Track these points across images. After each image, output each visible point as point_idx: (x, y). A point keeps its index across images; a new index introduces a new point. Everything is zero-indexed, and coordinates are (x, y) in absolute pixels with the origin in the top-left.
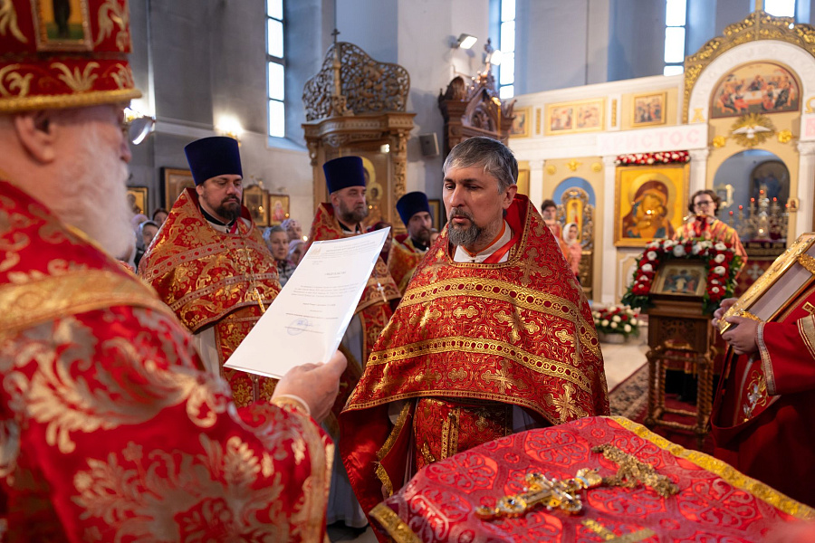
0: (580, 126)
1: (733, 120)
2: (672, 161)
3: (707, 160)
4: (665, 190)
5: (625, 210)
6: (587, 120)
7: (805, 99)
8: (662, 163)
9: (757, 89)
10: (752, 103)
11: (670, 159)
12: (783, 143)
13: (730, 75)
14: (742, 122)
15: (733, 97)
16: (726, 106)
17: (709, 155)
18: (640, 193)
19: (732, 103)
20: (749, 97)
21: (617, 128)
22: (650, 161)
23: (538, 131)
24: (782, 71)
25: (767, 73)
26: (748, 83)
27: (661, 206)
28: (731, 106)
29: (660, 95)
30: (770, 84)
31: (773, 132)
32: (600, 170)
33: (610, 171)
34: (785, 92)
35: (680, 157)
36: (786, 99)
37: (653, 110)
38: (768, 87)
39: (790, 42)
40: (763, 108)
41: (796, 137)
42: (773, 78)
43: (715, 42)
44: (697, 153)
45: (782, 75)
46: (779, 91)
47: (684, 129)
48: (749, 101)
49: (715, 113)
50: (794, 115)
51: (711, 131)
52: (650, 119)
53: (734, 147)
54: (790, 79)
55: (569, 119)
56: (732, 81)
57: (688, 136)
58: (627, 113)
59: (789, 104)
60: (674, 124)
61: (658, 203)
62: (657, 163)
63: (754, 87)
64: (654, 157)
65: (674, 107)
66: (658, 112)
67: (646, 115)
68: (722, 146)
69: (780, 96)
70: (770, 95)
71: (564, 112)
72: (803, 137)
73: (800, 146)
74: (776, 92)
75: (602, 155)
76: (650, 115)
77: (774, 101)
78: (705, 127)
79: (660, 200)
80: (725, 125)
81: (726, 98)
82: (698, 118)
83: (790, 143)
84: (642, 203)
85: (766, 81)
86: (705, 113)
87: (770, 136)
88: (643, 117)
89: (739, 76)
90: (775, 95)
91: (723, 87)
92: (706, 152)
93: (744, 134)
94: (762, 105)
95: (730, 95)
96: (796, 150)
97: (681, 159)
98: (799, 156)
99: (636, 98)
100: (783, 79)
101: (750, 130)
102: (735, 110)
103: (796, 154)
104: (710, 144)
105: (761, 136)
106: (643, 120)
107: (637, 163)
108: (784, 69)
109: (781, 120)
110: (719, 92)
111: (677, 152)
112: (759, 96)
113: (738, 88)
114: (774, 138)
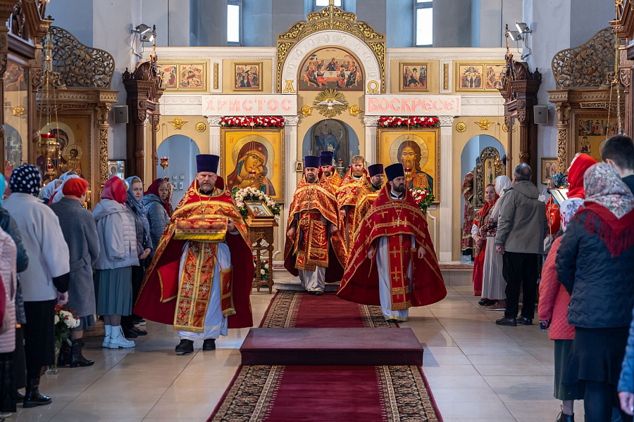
0: (184, 85)
1: (316, 93)
2: (270, 125)
3: (297, 126)
4: (264, 150)
6: (190, 80)
7: (367, 82)
8: (263, 126)
11: (269, 123)
12: (354, 115)
13: (313, 55)
14: (322, 97)
15: (316, 73)
16: (310, 80)
17: (299, 122)
18: (243, 152)
19: (315, 78)
20: (327, 75)
21: (219, 91)
22: (252, 124)
24: (351, 58)
25: (340, 57)
26: (326, 64)
27: (261, 165)
28: (314, 81)
29: (258, 64)
30: (342, 66)
31: (346, 107)
32: (203, 129)
33: (215, 132)
34: (353, 74)
35: (277, 122)
36: (354, 79)
37: (251, 77)
38: (341, 69)
39: (355, 34)
40: (338, 85)
41: (362, 112)
42: (344, 62)
43: (301, 25)
44: (289, 119)
45: (348, 59)
46: (349, 73)
47: (279, 98)
49: (302, 86)
50: (361, 94)
51: (299, 100)
52: (249, 85)
53: (317, 117)
54: (356, 64)
55: (172, 76)
56: (315, 60)
57: (283, 104)
58: (227, 77)
59: (356, 84)
60: (270, 93)
61: (259, 163)
62: (258, 126)
63: (331, 67)
64: (255, 120)
65: (269, 77)
66: (255, 79)
67: (245, 81)
68: (309, 115)
69: (349, 77)
70: (343, 75)
72: (367, 113)
73: (365, 119)
74: (347, 74)
75: (207, 115)
76: (248, 81)
77: (345, 81)
78: (295, 97)
79: (260, 160)
80: (311, 96)
81: (310, 74)
82: (289, 88)
83: (358, 116)
84: (245, 161)
85: (340, 64)
86: (295, 85)
87: (344, 109)
88: (242, 82)
89: (320, 56)
90: (346, 76)
91: (307, 64)
92: (297, 119)
94: (337, 82)
95: (313, 71)
96: (363, 122)
97: (276, 124)
98: (365, 127)
99: (236, 64)
100: (351, 64)
101: (330, 103)
102: (318, 85)
103: (363, 125)
104: (300, 112)
105: (338, 109)
106: (243, 85)
107: (240, 126)
108: (352, 55)
109: (351, 97)
110: (305, 68)
111: (274, 117)
112: (334, 75)
113: (319, 66)
114: (348, 110)
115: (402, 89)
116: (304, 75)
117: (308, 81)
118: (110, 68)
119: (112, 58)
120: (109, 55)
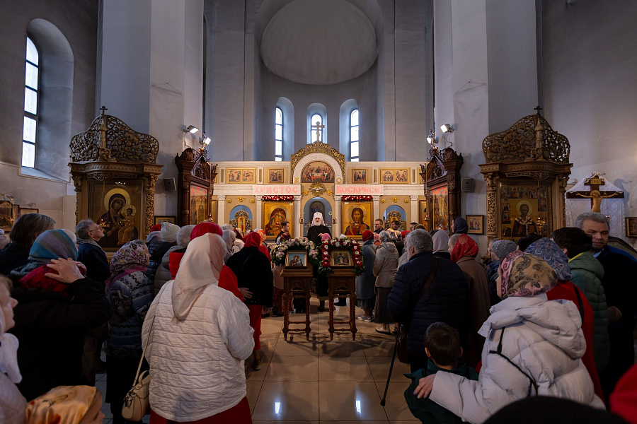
1: (310, 184)
2: (287, 200)
3: (301, 200)
4: (284, 213)
5: (267, 222)
7: (336, 178)
8: (283, 200)
9: (319, 172)
10: (317, 178)
11: (286, 198)
12: (329, 195)
13: (309, 165)
14: (313, 186)
15: (310, 174)
18: (273, 214)
19: (310, 176)
20: (316, 175)
21: (262, 183)
22: (278, 199)
23: (222, 181)
24: (328, 166)
25: (322, 166)
26: (315, 169)
27: (283, 220)
28: (309, 178)
31: (325, 191)
32: (254, 202)
33: (259, 203)
34: (329, 174)
36: (330, 177)
37: (278, 176)
38: (323, 172)
41: (333, 193)
42: (324, 168)
43: (303, 150)
44: (297, 197)
45: (326, 167)
47: (292, 186)
49: (303, 180)
50: (333, 184)
51: (302, 187)
52: (276, 180)
53: (310, 197)
54: (330, 170)
55: (239, 176)
56: (310, 168)
57: (293, 189)
58: (266, 176)
59: (330, 180)
60: (287, 184)
62: (281, 200)
63: (318, 171)
64: (279, 197)
65: (287, 176)
66: (280, 177)
68: (307, 195)
70: (324, 175)
71: (236, 173)
72: (336, 194)
73: (335, 197)
74: (326, 174)
75: (255, 195)
76: (276, 178)
77: (325, 178)
78: (300, 186)
80: (307, 186)
81: (308, 174)
82: (297, 181)
83: (332, 195)
84: (274, 218)
85: (322, 169)
86: (300, 180)
88: (273, 178)
89: (312, 166)
90: (326, 176)
91: (306, 169)
92: (301, 197)
93: (315, 190)
94: (321, 179)
96: (334, 199)
97: (290, 199)
98: (335, 201)
99: (270, 170)
100: (328, 169)
101: (317, 189)
102: (311, 180)
104: (302, 193)
105: (321, 192)
106: (274, 180)
107: (272, 200)
109: (328, 186)
110: (305, 171)
111: (289, 196)
112: (319, 175)
113: (312, 171)
114: (326, 193)
116: (304, 175)
117: (307, 178)
118: (155, 149)
119: (157, 141)
120: (154, 139)
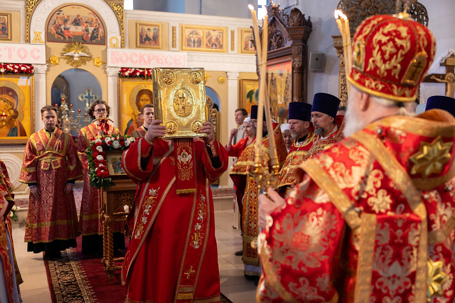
1: (63, 45)
2: (21, 72)
3: (46, 74)
4: (14, 95)
7: (109, 37)
8: (13, 72)
9: (78, 24)
10: (75, 34)
11: (19, 69)
12: (98, 66)
13: (59, 10)
14: (69, 48)
15: (62, 27)
16: (57, 33)
17: (48, 70)
19: (61, 31)
20: (74, 30)
22: (3, 70)
24: (94, 15)
25: (85, 14)
26: (72, 19)
27: (12, 109)
28: (61, 34)
29: (7, 15)
30: (86, 22)
31: (90, 58)
34: (96, 30)
35: (28, 70)
36: (98, 35)
38: (86, 25)
40: (83, 39)
41: (105, 63)
42: (88, 19)
44: (39, 67)
45: (91, 16)
46: (93, 28)
47: (28, 47)
48: (74, 32)
49: (50, 38)
50: (103, 47)
51: (48, 50)
53: (63, 67)
56: (61, 15)
57: (32, 53)
59: (99, 39)
60: (19, 42)
61: (10, 107)
62: (8, 72)
63: (77, 22)
64: (5, 67)
65: (17, 27)
66: (4, 29)
68: (57, 64)
69: (93, 32)
70: (87, 31)
72: (109, 64)
73: (108, 70)
74: (91, 29)
77: (90, 35)
78: (42, 48)
79: (11, 104)
80: (58, 47)
82: (38, 39)
83: (101, 67)
85: (84, 20)
86: (43, 37)
87: (90, 60)
89: (66, 12)
90: (90, 32)
91: (54, 18)
92: (45, 67)
93: (72, 57)
94: (82, 36)
95: (60, 25)
96: (105, 72)
97: (27, 71)
98: (107, 76)
100: (94, 21)
101: (76, 54)
102: (65, 38)
103: (106, 75)
104: (48, 61)
105: (83, 59)
108: (95, 13)
109: (94, 50)
110: (52, 22)
111: (24, 65)
112: (79, 30)
113: (65, 21)
114: (91, 62)
115: (138, 45)
116: (52, 29)
